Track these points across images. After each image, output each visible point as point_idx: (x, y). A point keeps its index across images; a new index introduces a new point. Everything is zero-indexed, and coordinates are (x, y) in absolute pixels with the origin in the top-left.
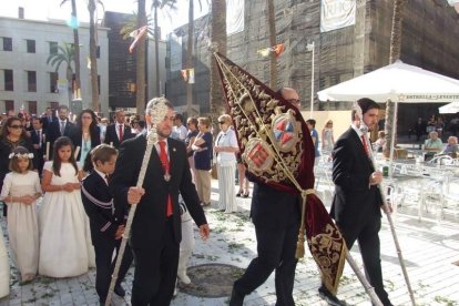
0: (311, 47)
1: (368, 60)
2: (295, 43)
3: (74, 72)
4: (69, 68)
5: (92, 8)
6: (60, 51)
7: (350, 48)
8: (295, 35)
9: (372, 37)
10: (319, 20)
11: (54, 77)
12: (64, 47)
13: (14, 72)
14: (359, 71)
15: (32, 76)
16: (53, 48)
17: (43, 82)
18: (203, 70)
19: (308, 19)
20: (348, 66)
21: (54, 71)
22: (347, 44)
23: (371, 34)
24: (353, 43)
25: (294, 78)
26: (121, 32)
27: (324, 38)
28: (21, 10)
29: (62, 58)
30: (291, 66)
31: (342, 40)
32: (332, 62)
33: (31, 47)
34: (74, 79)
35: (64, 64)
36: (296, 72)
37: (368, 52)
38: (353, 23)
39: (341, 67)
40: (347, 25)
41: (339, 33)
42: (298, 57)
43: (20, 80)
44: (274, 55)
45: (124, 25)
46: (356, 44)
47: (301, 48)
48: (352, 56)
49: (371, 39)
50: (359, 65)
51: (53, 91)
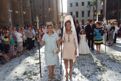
4: (94, 8)
6: (91, 3)
11: (89, 12)
12: (92, 2)
13: (79, 12)
15: (83, 12)
16: (89, 3)
17: (86, 14)
21: (89, 10)
29: (92, 5)
33: (83, 4)
34: (95, 11)
35: (92, 7)
43: (80, 14)
51: (89, 16)
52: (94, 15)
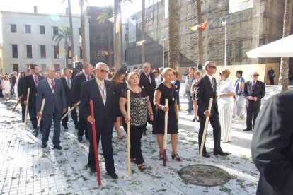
0: (224, 23)
1: (262, 31)
2: (211, 21)
3: (70, 45)
4: (66, 42)
5: (82, 4)
6: (60, 32)
7: (249, 23)
8: (211, 16)
9: (265, 15)
10: (228, 6)
11: (56, 49)
12: (63, 30)
13: (32, 46)
14: (255, 38)
15: (43, 49)
16: (56, 31)
17: (50, 51)
18: (150, 41)
19: (220, 5)
20: (249, 35)
21: (56, 45)
22: (247, 20)
23: (265, 13)
24: (251, 19)
25: (211, 44)
26: (98, 19)
27: (231, 17)
28: (35, 7)
29: (61, 36)
30: (209, 36)
31: (244, 18)
32: (237, 33)
33: (42, 30)
34: (69, 49)
36: (213, 40)
37: (262, 25)
38: (252, 6)
39: (243, 36)
40: (248, 8)
41: (241, 13)
42: (214, 31)
43: (36, 51)
44: (201, 30)
45: (100, 14)
46: (253, 20)
47: (215, 24)
48: (251, 28)
49: (265, 16)
50: (256, 34)
51: (56, 57)
52: (68, 57)
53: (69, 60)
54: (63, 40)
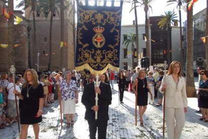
3: (135, 47)
4: (133, 45)
5: (146, 9)
6: (128, 38)
11: (125, 51)
12: (130, 36)
16: (125, 37)
21: (125, 48)
26: (159, 24)
29: (129, 41)
45: (160, 20)
51: (125, 57)
52: (134, 57)
53: (135, 59)
54: (130, 44)
